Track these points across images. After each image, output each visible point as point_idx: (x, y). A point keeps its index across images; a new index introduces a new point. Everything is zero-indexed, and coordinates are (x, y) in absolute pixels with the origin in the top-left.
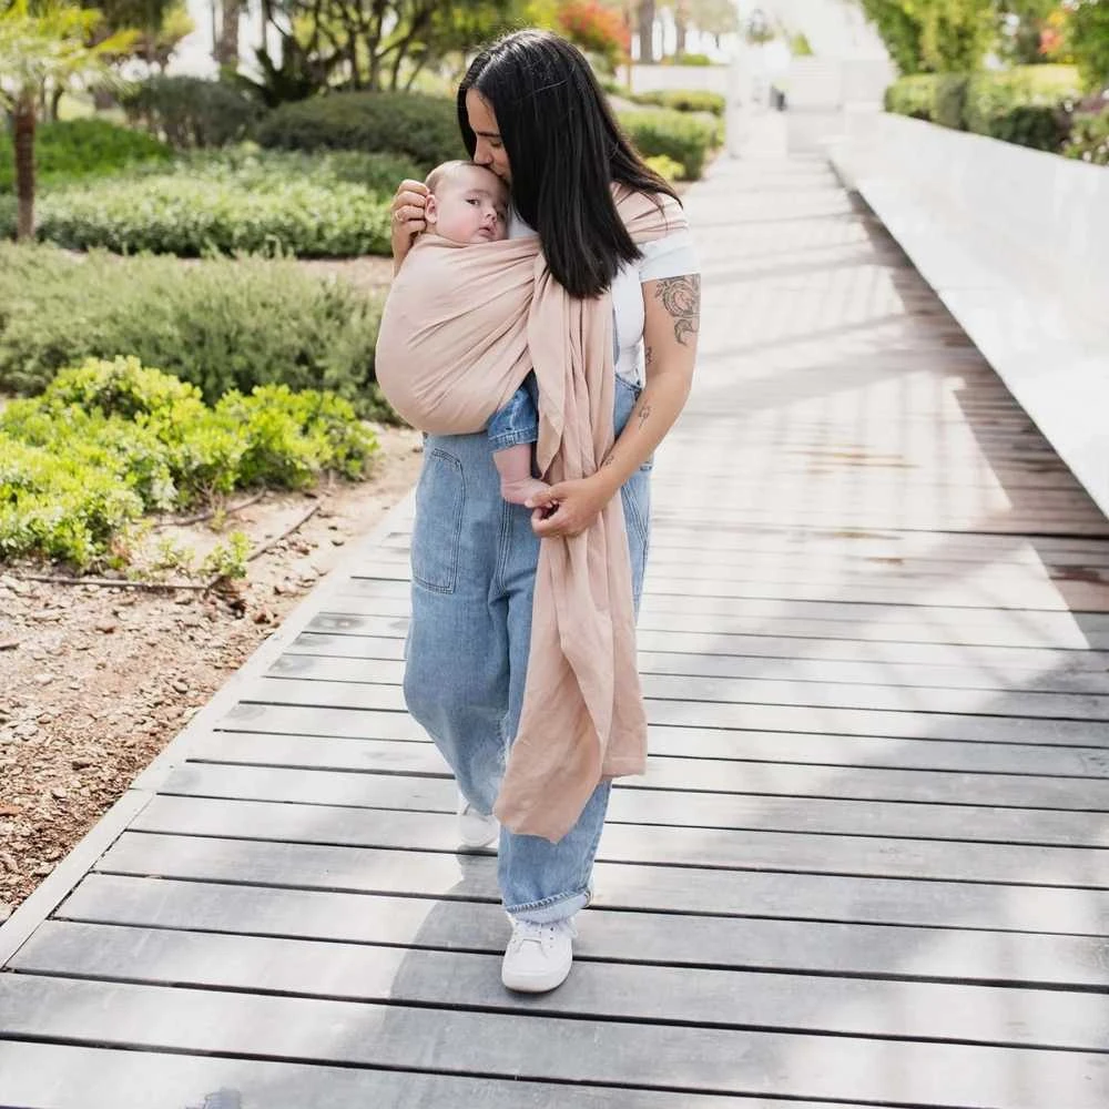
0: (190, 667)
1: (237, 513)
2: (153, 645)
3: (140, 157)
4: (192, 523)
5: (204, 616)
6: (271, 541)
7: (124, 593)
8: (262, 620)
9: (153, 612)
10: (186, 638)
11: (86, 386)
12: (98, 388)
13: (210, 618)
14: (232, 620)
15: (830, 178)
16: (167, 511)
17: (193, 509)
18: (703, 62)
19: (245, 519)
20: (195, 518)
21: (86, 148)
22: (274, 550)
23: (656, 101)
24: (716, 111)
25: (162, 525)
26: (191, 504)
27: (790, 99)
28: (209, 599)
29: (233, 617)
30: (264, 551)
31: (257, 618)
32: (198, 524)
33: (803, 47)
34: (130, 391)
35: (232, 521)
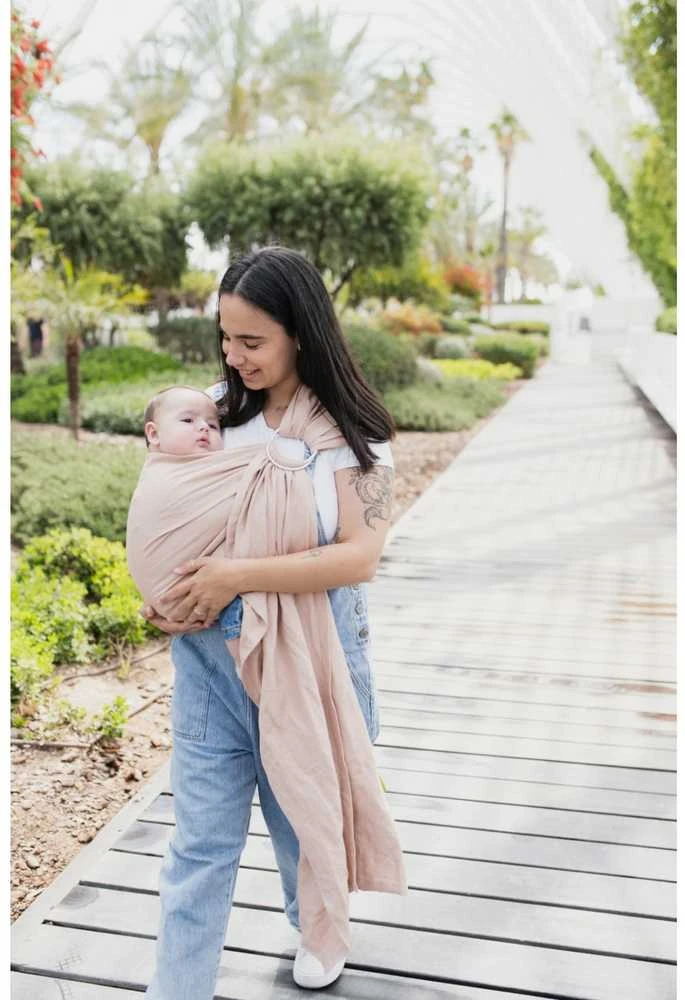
0: (50, 835)
1: (141, 664)
2: (26, 809)
3: (160, 370)
4: (104, 673)
5: (81, 776)
6: (165, 689)
7: (20, 751)
8: (131, 778)
9: (39, 772)
10: (57, 800)
11: (48, 552)
12: (56, 554)
13: (86, 777)
14: (105, 779)
15: (619, 377)
16: (85, 663)
17: (108, 659)
18: (536, 302)
19: (148, 667)
20: (107, 668)
21: (126, 365)
22: (162, 700)
23: (506, 328)
24: (545, 333)
25: (76, 677)
26: (106, 656)
27: (594, 324)
28: (91, 756)
29: (107, 775)
30: (155, 701)
31: (126, 776)
32: (109, 674)
33: (600, 291)
34: (80, 556)
35: (138, 670)
